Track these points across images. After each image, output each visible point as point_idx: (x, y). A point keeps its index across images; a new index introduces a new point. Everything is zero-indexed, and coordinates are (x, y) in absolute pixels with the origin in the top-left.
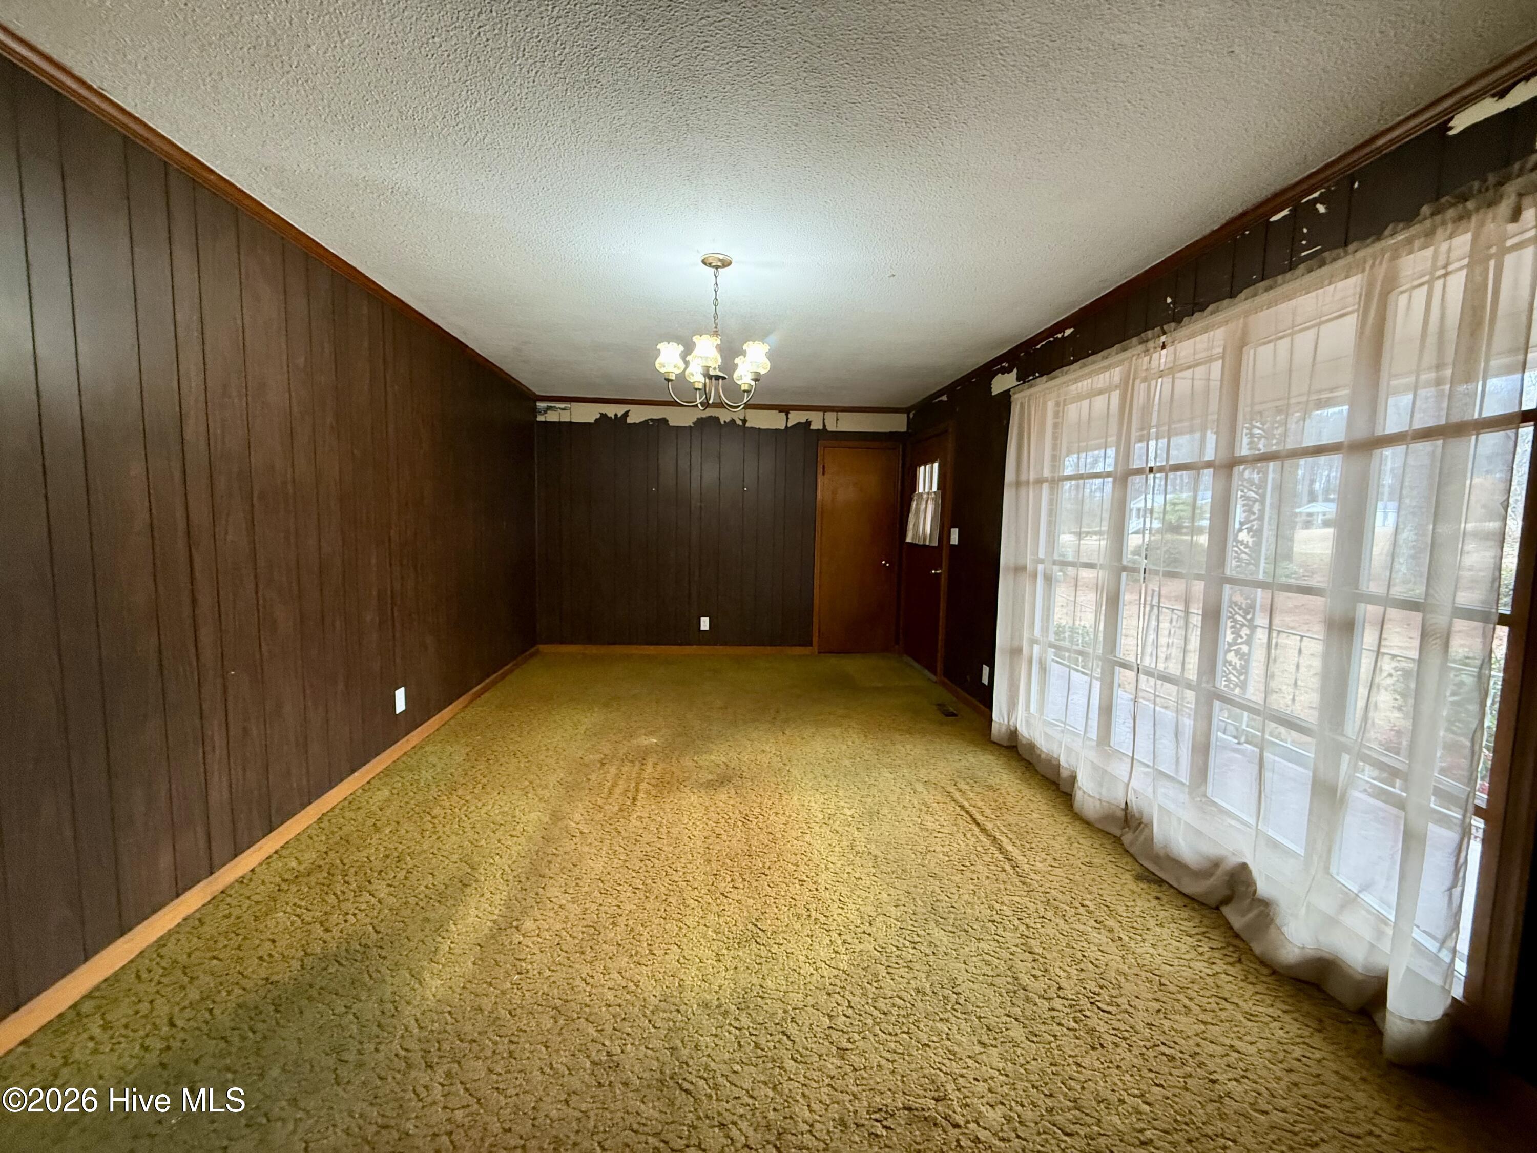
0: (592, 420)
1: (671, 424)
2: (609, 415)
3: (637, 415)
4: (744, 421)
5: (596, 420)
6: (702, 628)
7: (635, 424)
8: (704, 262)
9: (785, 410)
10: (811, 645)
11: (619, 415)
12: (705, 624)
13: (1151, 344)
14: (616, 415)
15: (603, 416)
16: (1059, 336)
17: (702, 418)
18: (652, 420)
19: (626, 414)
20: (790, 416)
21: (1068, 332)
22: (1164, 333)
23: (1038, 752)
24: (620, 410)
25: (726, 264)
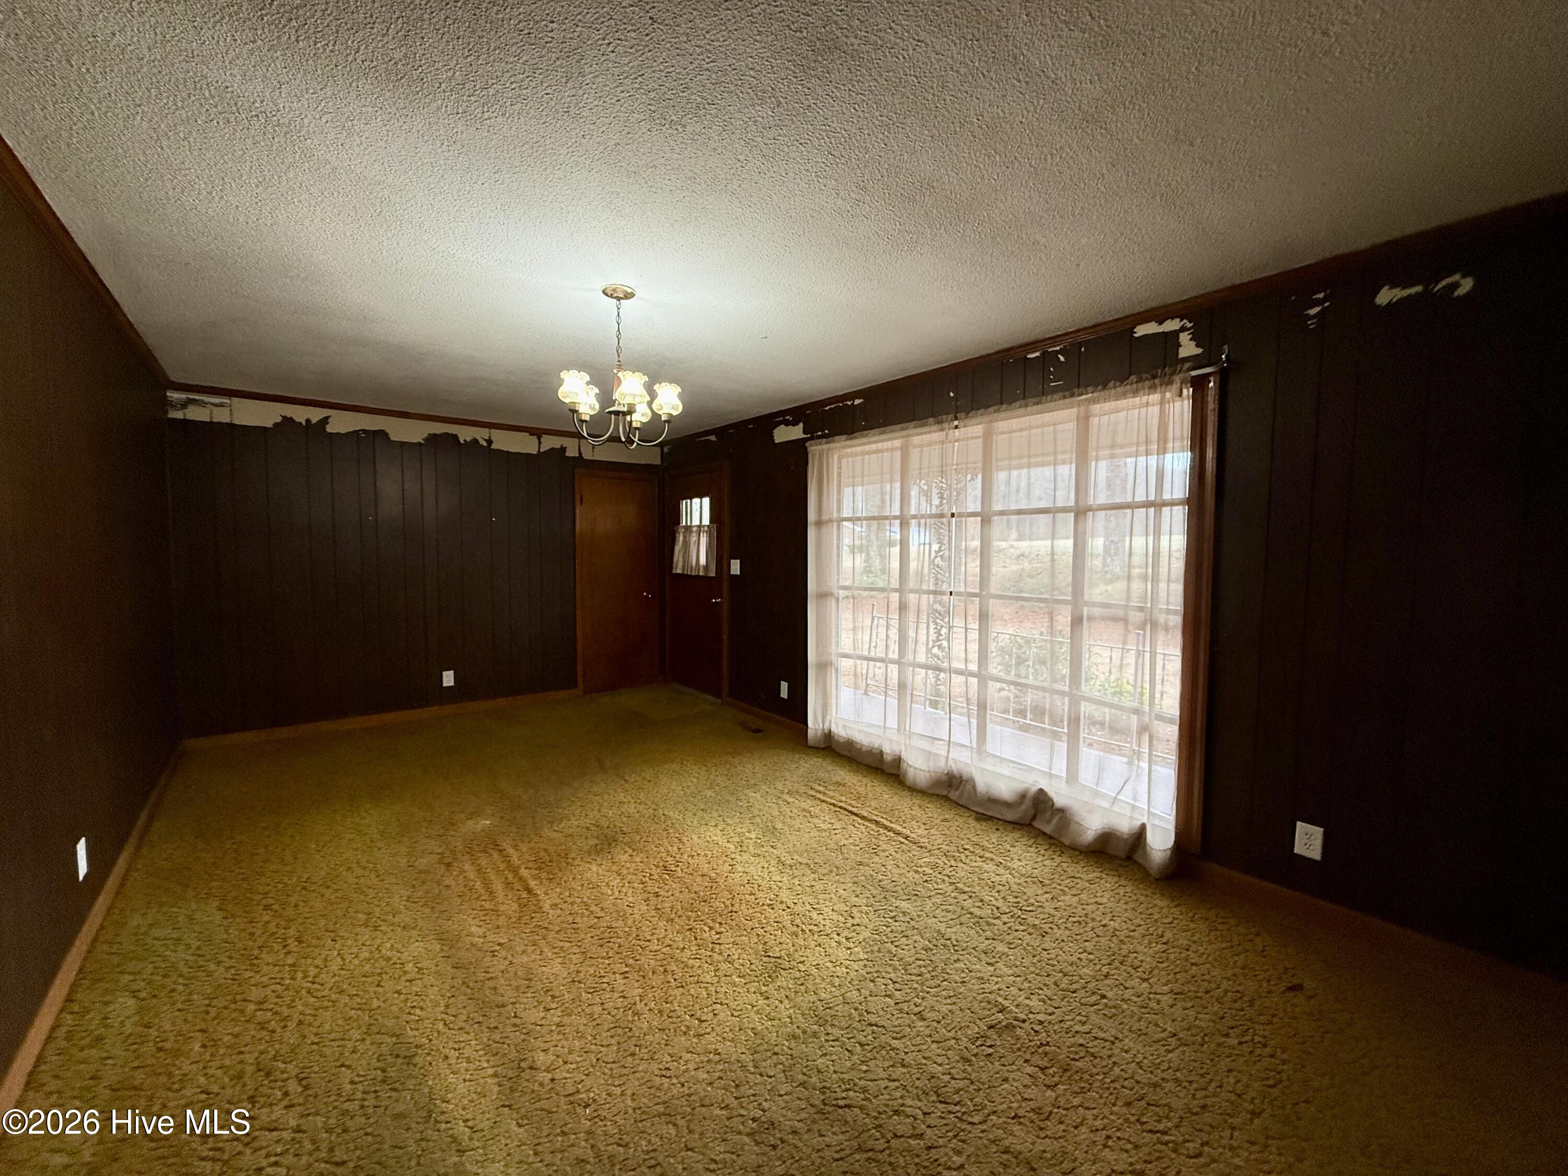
0: (269, 425)
1: (393, 437)
2: (298, 420)
3: (340, 423)
4: (490, 442)
5: (276, 425)
6: (445, 684)
7: (338, 434)
8: (605, 292)
9: (538, 433)
10: (576, 686)
11: (314, 421)
12: (448, 678)
13: (946, 425)
14: (308, 421)
15: (287, 421)
16: (849, 403)
17: (435, 435)
18: (364, 431)
19: (325, 421)
20: (542, 440)
21: (857, 402)
22: (956, 419)
23: (858, 746)
24: (316, 415)
25: (629, 296)
